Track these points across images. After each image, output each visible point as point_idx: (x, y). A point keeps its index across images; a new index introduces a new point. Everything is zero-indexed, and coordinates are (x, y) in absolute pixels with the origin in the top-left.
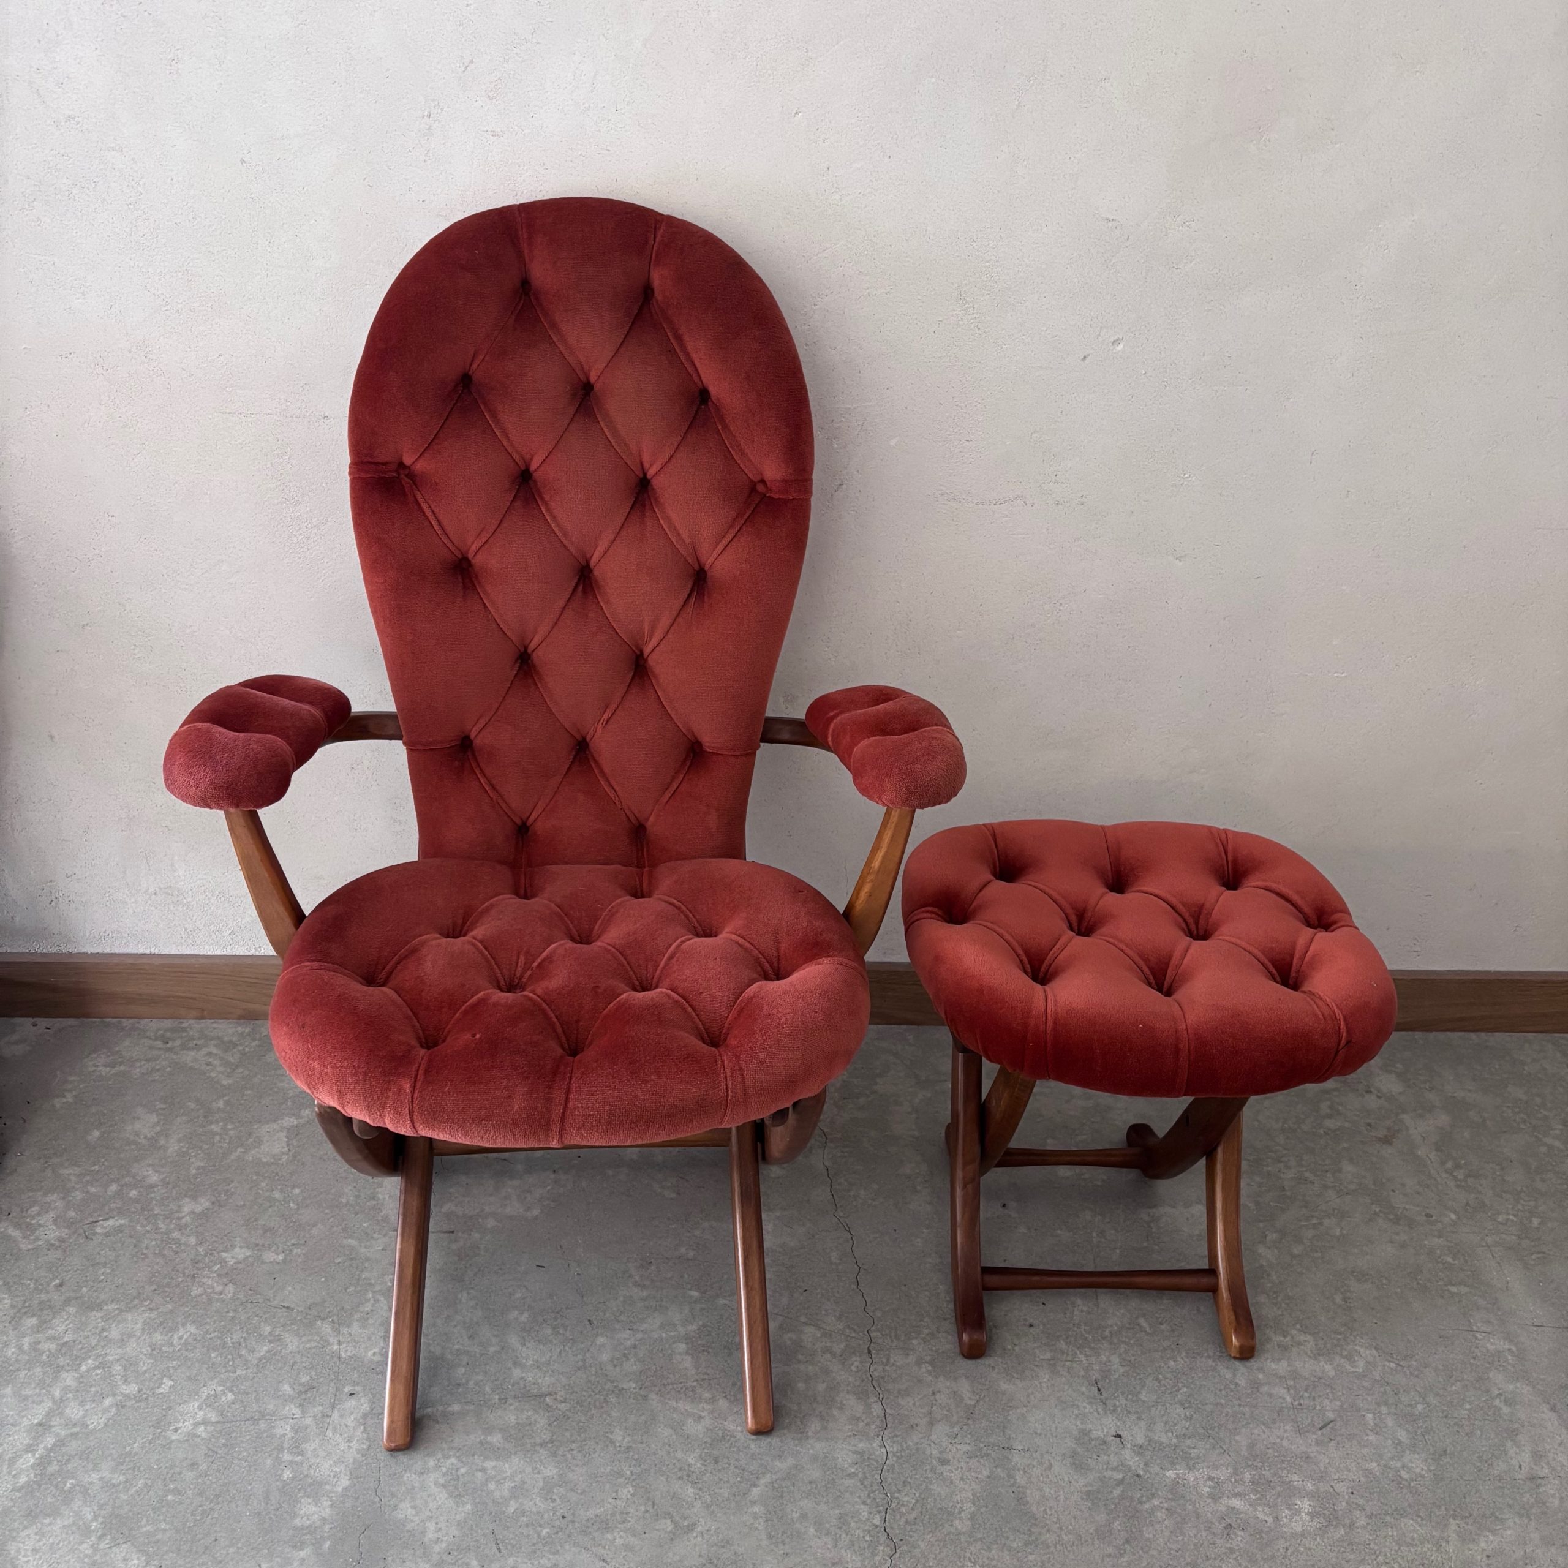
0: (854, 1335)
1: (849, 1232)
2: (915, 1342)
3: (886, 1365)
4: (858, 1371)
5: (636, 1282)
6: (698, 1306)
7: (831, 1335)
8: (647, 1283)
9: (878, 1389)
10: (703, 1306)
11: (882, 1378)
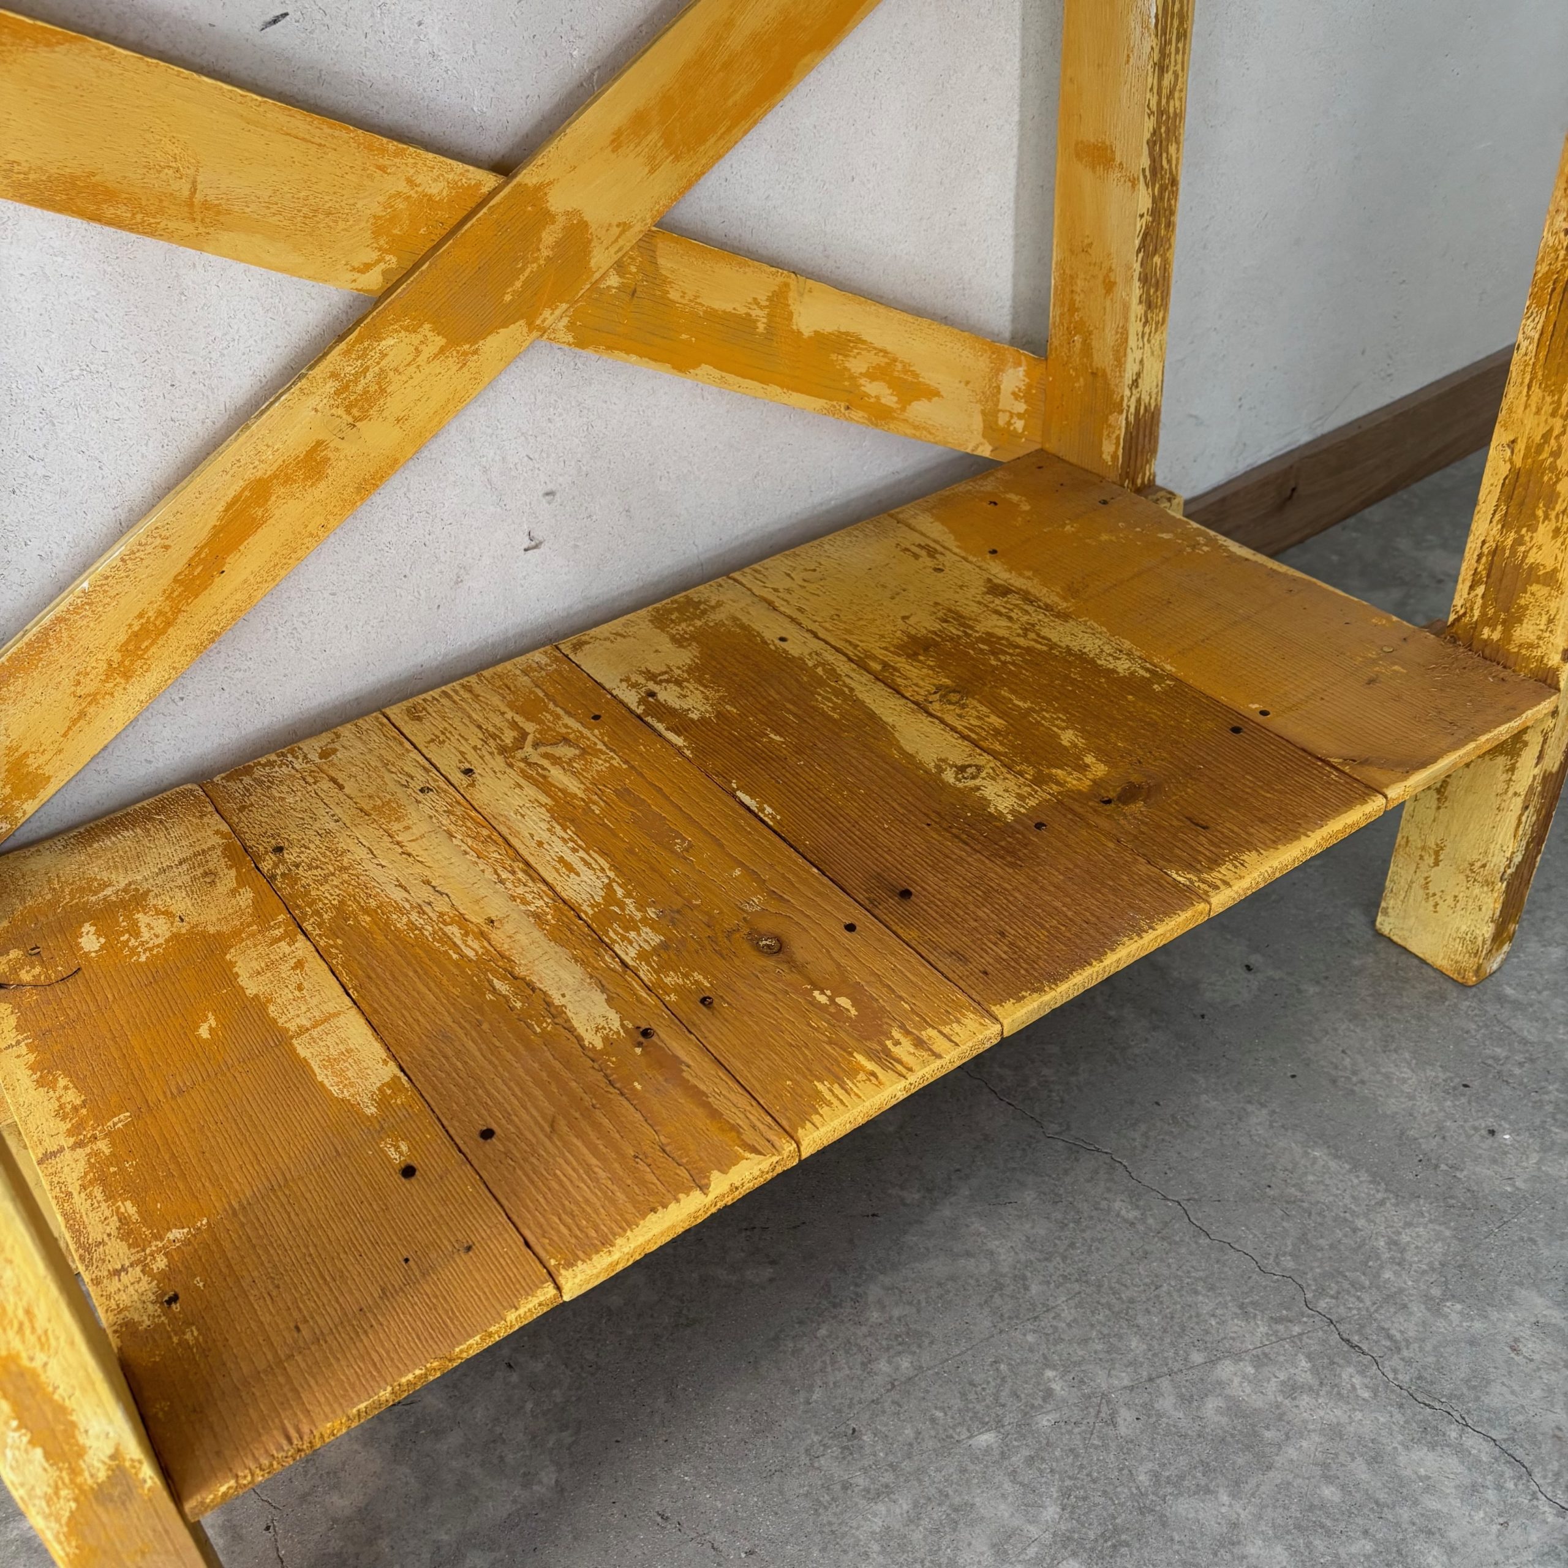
0: (1297, 1330)
1: (1098, 1150)
2: (1387, 1275)
3: (1399, 1350)
4: (1375, 1394)
5: (868, 1491)
6: (1017, 1460)
7: (1266, 1355)
8: (888, 1477)
9: (1437, 1405)
10: (1026, 1452)
11: (1420, 1378)
